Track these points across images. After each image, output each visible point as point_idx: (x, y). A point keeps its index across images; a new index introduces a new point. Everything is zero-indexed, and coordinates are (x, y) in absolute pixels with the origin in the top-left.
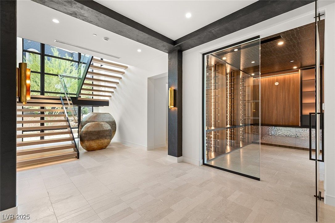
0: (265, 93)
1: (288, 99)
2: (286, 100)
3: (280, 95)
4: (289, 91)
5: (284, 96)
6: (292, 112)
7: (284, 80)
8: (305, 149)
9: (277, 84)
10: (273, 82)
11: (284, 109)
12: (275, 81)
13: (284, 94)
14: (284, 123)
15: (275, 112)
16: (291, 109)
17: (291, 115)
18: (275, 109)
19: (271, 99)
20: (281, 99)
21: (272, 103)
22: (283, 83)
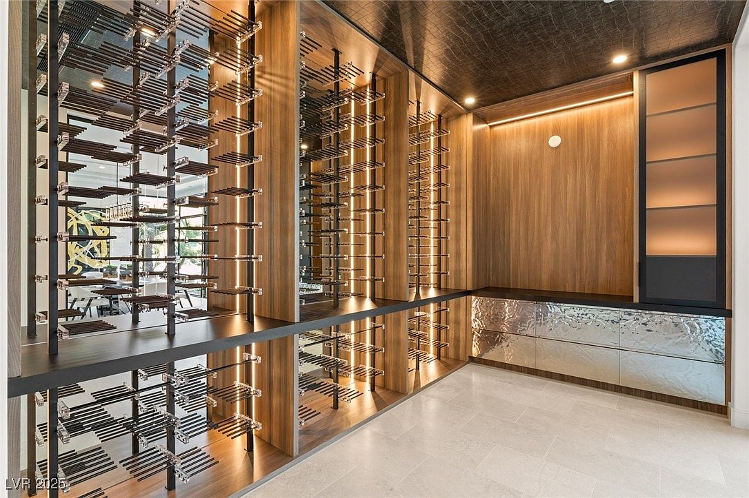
0: (517, 178)
1: (594, 196)
2: (585, 196)
3: (566, 185)
4: (596, 166)
5: (578, 184)
6: (605, 247)
7: (580, 126)
8: (654, 396)
9: (555, 141)
10: (543, 136)
11: (580, 233)
12: (550, 132)
13: (579, 178)
14: (578, 285)
15: (549, 246)
16: (605, 235)
17: (604, 258)
18: (549, 237)
19: (536, 197)
20: (569, 197)
21: (539, 213)
22: (578, 136)
